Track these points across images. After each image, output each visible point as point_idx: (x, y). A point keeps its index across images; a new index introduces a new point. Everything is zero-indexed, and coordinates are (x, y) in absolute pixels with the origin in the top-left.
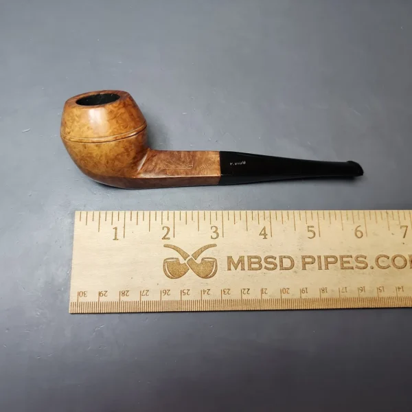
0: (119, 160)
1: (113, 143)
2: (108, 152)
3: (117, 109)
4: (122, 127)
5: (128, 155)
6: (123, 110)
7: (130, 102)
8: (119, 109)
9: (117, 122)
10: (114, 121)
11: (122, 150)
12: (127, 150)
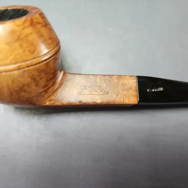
0: (25, 91)
1: (16, 72)
2: (10, 83)
3: (21, 27)
4: (27, 53)
5: (37, 85)
6: (29, 30)
7: (40, 20)
8: (23, 29)
9: (21, 46)
10: (17, 45)
11: (29, 80)
12: (34, 79)
